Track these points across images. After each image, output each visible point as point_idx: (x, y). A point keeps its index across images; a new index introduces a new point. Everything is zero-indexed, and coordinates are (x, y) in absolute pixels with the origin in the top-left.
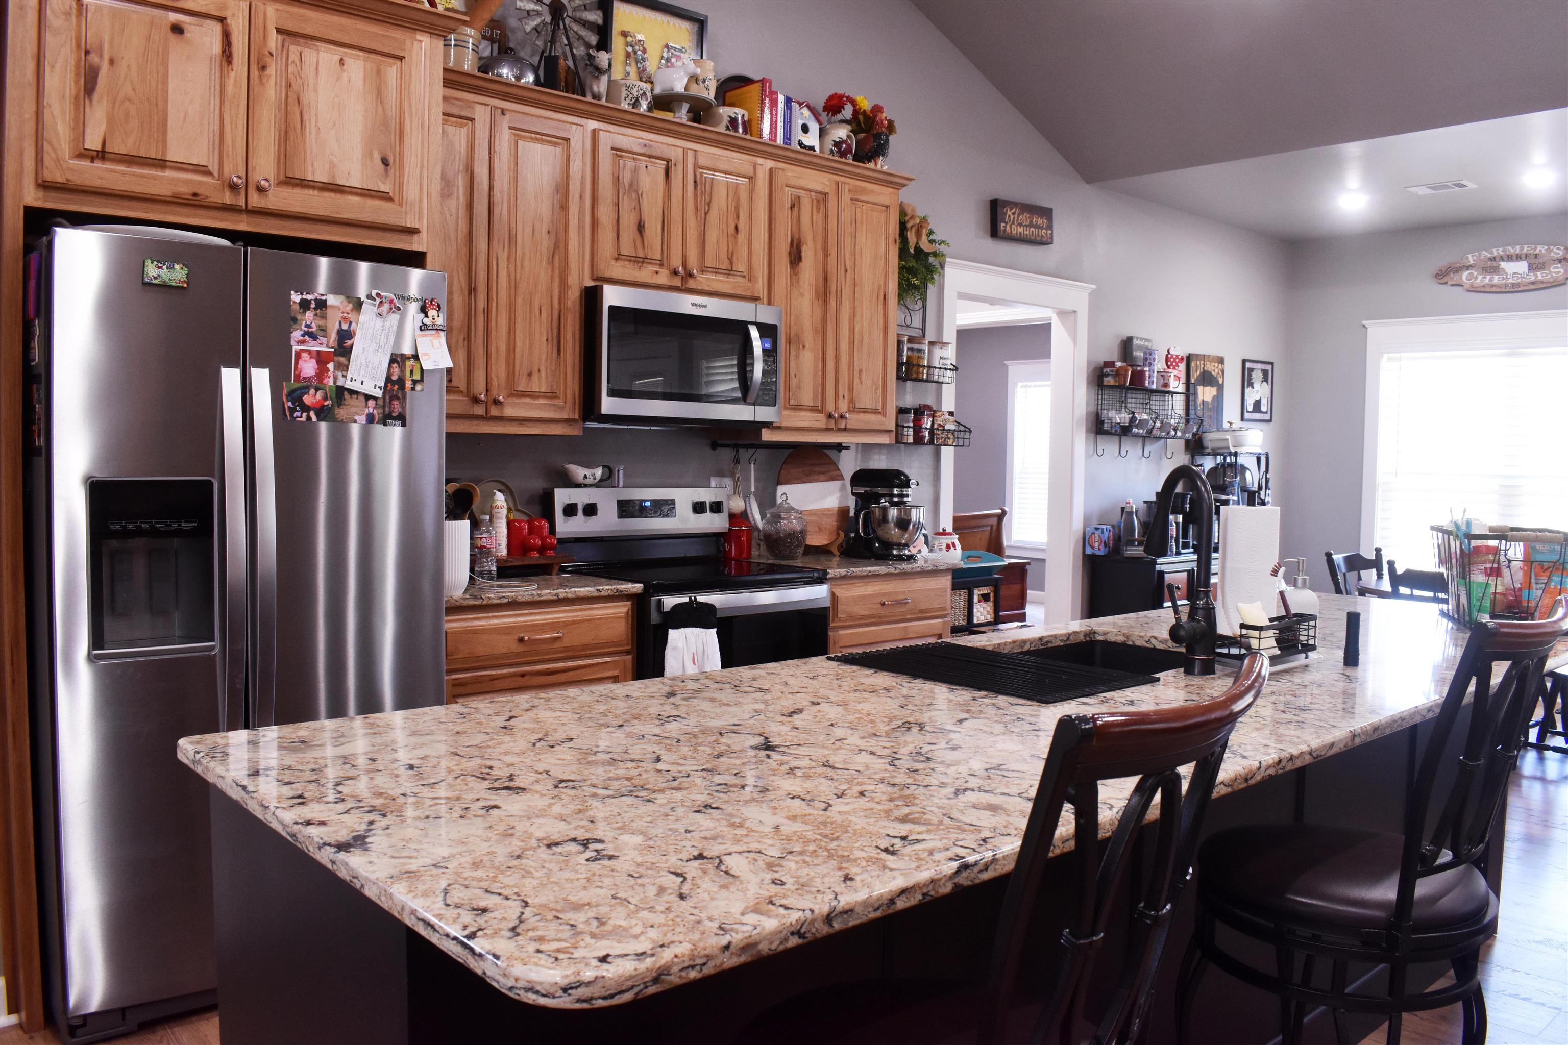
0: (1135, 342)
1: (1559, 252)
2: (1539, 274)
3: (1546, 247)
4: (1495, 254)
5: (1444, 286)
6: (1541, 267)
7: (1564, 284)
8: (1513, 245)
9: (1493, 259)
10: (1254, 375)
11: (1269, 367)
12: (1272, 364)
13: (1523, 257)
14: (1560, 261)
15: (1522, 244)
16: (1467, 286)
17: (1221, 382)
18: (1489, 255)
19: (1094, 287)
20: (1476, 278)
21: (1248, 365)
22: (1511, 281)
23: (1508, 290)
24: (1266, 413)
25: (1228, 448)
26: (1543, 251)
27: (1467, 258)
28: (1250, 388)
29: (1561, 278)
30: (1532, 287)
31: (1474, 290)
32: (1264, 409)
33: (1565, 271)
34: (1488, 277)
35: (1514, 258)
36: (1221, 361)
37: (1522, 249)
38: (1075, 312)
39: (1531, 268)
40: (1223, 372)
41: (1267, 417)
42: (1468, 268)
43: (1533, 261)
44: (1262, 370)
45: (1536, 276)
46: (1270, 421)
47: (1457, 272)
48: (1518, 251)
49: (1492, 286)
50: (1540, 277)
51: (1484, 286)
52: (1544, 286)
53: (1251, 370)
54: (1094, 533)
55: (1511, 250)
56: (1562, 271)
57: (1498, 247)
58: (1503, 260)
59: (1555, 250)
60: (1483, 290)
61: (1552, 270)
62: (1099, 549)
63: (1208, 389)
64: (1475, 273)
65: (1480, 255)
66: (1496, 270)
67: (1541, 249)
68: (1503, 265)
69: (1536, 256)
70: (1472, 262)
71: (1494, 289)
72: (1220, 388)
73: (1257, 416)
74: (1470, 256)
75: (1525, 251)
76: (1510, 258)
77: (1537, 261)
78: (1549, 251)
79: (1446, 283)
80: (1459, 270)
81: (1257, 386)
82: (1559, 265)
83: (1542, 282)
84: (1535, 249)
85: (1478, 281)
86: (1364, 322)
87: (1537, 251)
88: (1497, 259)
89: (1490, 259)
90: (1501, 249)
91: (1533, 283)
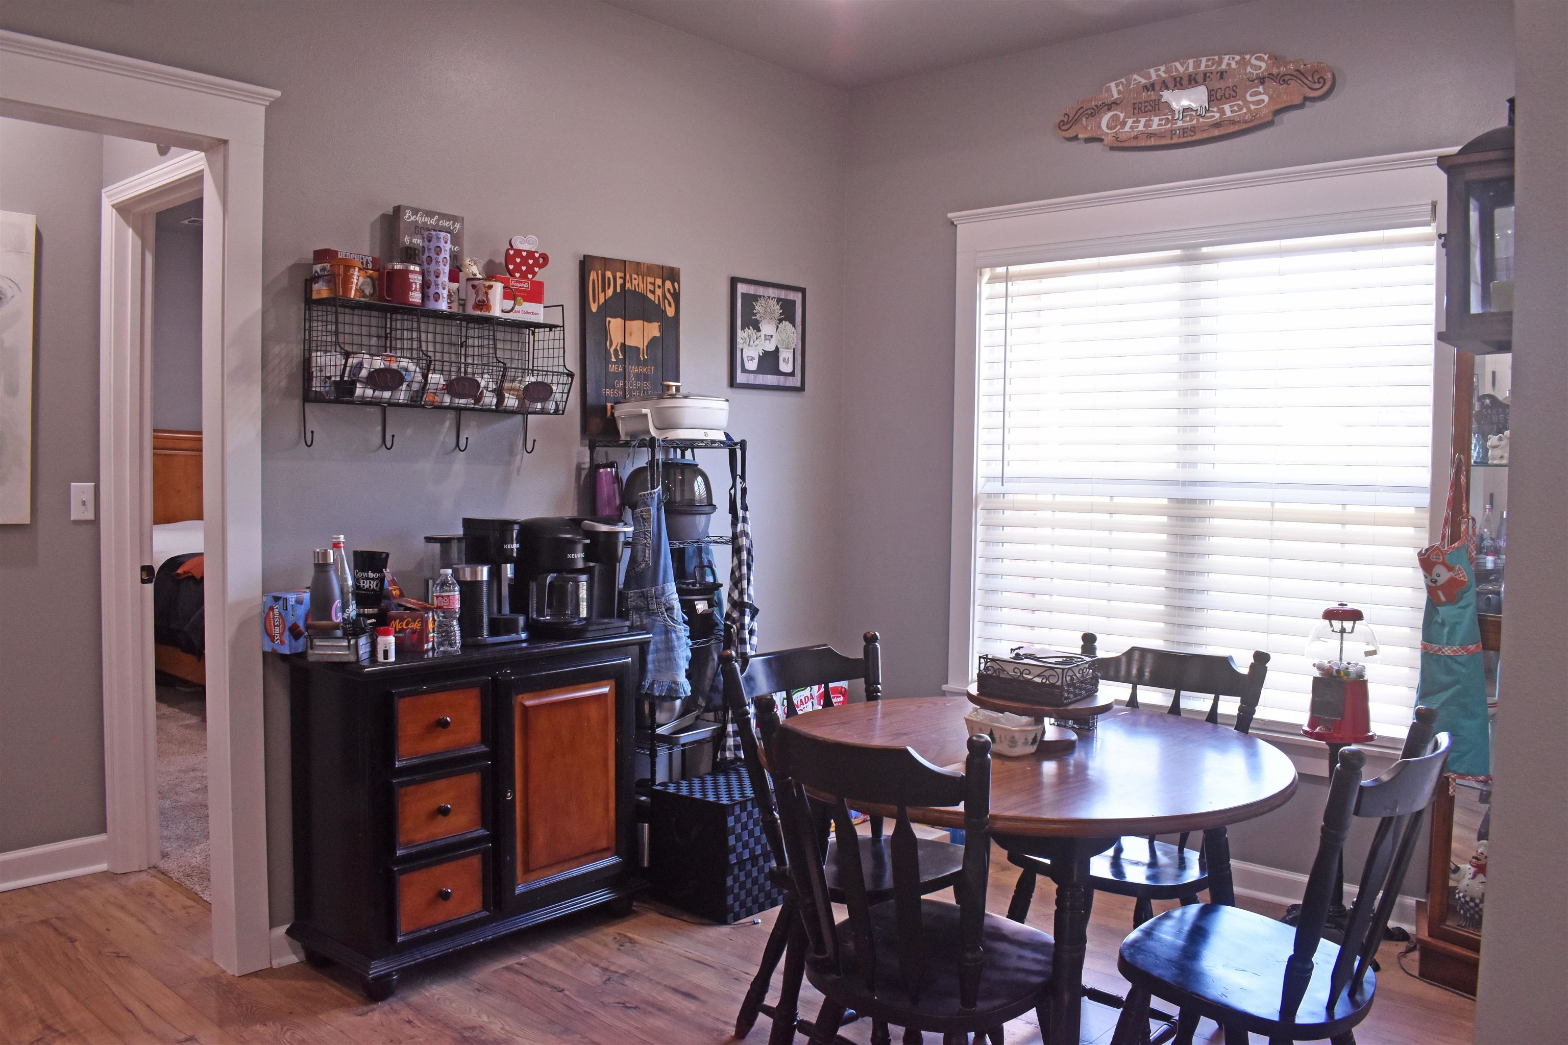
0: (408, 216)
1: (1260, 65)
2: (1227, 108)
3: (1238, 58)
4: (1154, 77)
5: (1073, 144)
6: (1232, 94)
7: (1270, 124)
8: (1182, 57)
9: (1151, 87)
10: (759, 307)
11: (797, 297)
12: (803, 291)
13: (1200, 80)
14: (1262, 80)
15: (1197, 56)
16: (1108, 140)
17: (670, 312)
18: (1143, 81)
19: (278, 93)
20: (1124, 124)
21: (741, 288)
22: (1180, 123)
23: (1175, 140)
24: (792, 374)
25: (648, 432)
26: (1234, 65)
27: (1109, 90)
28: (750, 331)
29: (1265, 111)
30: (1216, 132)
31: (1119, 147)
32: (785, 367)
33: (1271, 98)
34: (1143, 120)
35: (1185, 82)
36: (672, 275)
37: (1197, 65)
38: (225, 142)
39: (1213, 98)
40: (676, 296)
41: (796, 382)
42: (1110, 106)
43: (1216, 84)
44: (779, 300)
45: (1222, 112)
46: (801, 389)
47: (1092, 115)
48: (1191, 70)
49: (1150, 135)
50: (1228, 113)
51: (1136, 137)
52: (1236, 128)
53: (750, 299)
54: (272, 609)
55: (1179, 68)
56: (1266, 98)
57: (1156, 64)
58: (1167, 88)
59: (1253, 61)
60: (1134, 144)
61: (1249, 98)
62: (282, 643)
63: (635, 325)
64: (1122, 116)
65: (1129, 83)
66: (1158, 107)
67: (1229, 62)
68: (1167, 96)
69: (1222, 74)
70: (1116, 96)
71: (1153, 142)
72: (671, 327)
73: (771, 380)
74: (1113, 85)
75: (1203, 68)
76: (1180, 83)
77: (1222, 85)
78: (1243, 63)
79: (1076, 138)
80: (1095, 112)
81: (767, 328)
82: (1261, 89)
83: (1232, 122)
84: (1220, 62)
85: (1127, 128)
86: (950, 215)
87: (1224, 66)
88: (1157, 88)
89: (1146, 88)
90: (1163, 68)
91: (1217, 125)
